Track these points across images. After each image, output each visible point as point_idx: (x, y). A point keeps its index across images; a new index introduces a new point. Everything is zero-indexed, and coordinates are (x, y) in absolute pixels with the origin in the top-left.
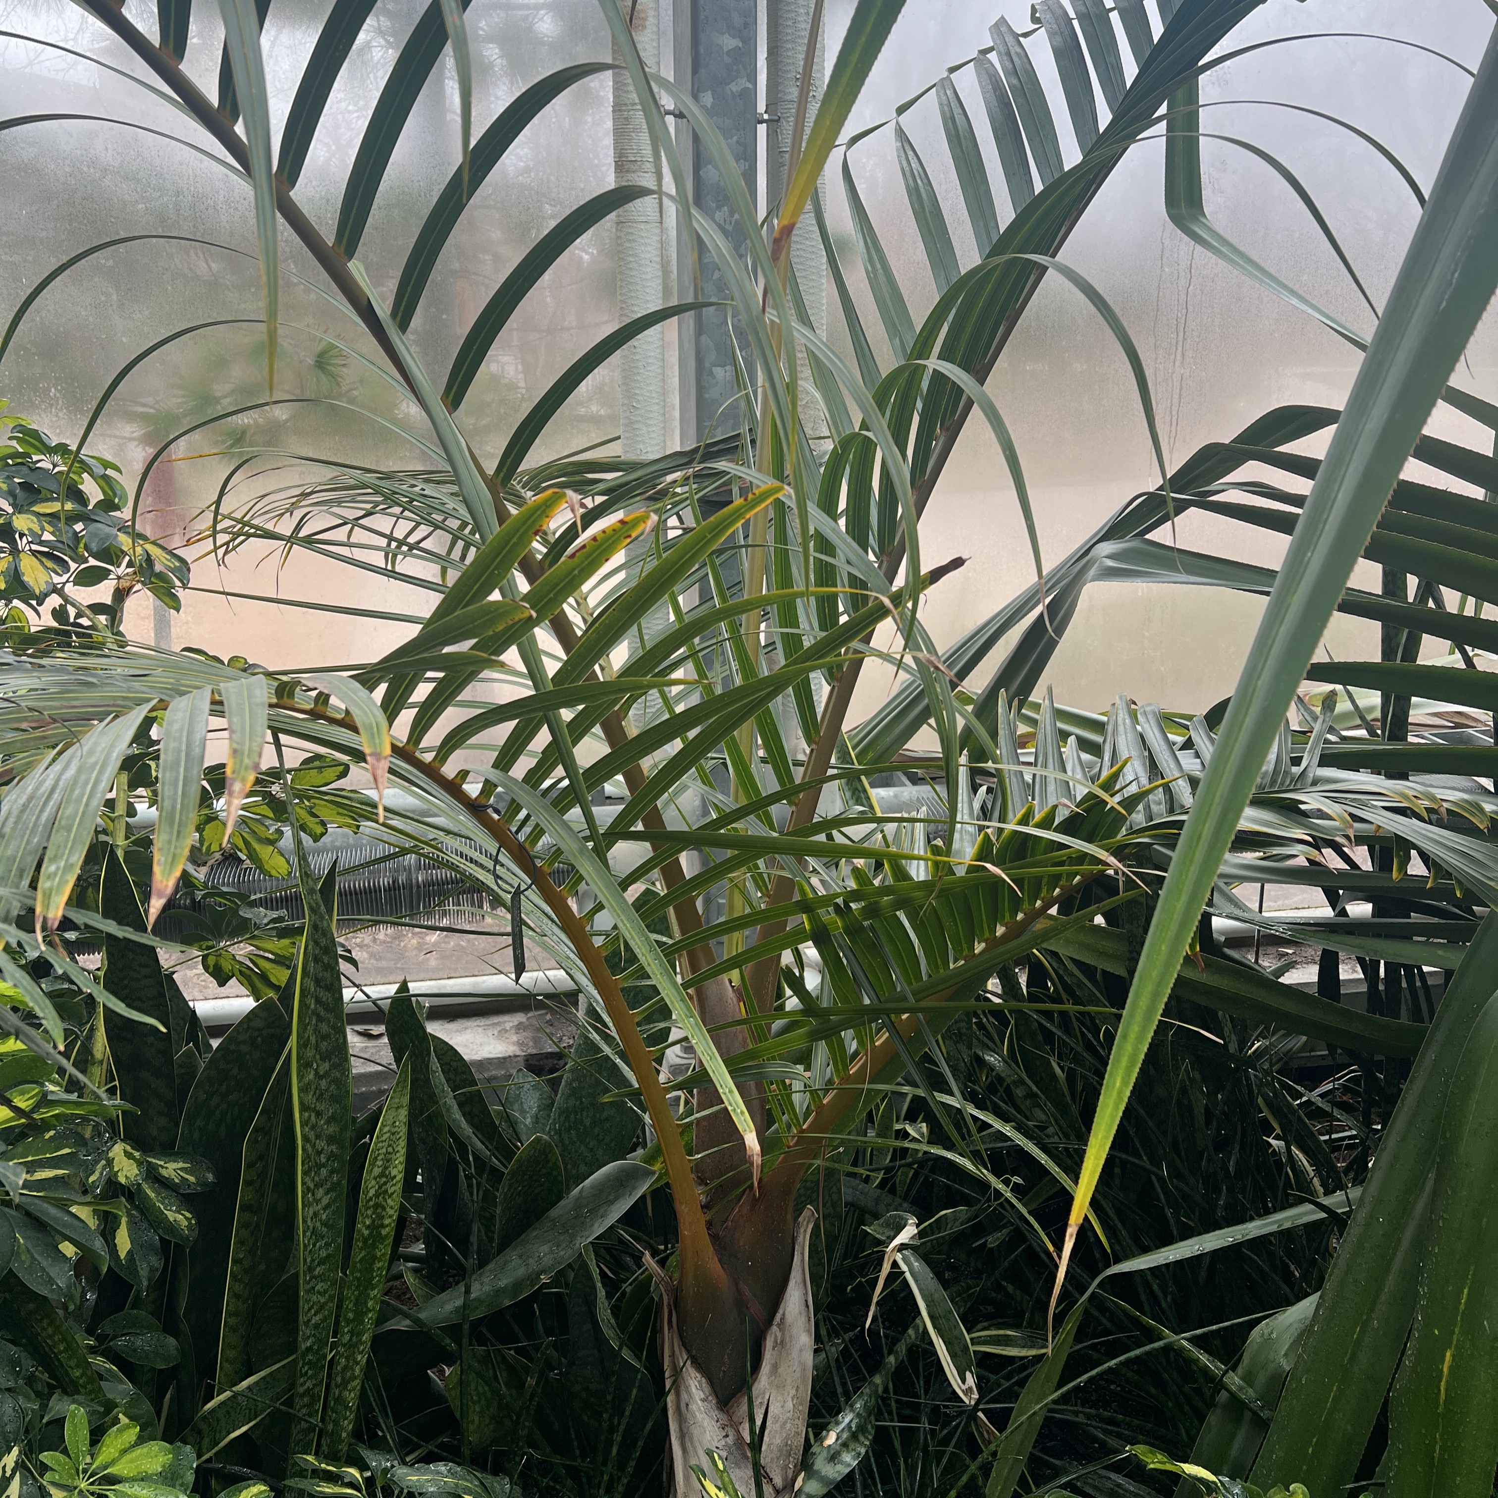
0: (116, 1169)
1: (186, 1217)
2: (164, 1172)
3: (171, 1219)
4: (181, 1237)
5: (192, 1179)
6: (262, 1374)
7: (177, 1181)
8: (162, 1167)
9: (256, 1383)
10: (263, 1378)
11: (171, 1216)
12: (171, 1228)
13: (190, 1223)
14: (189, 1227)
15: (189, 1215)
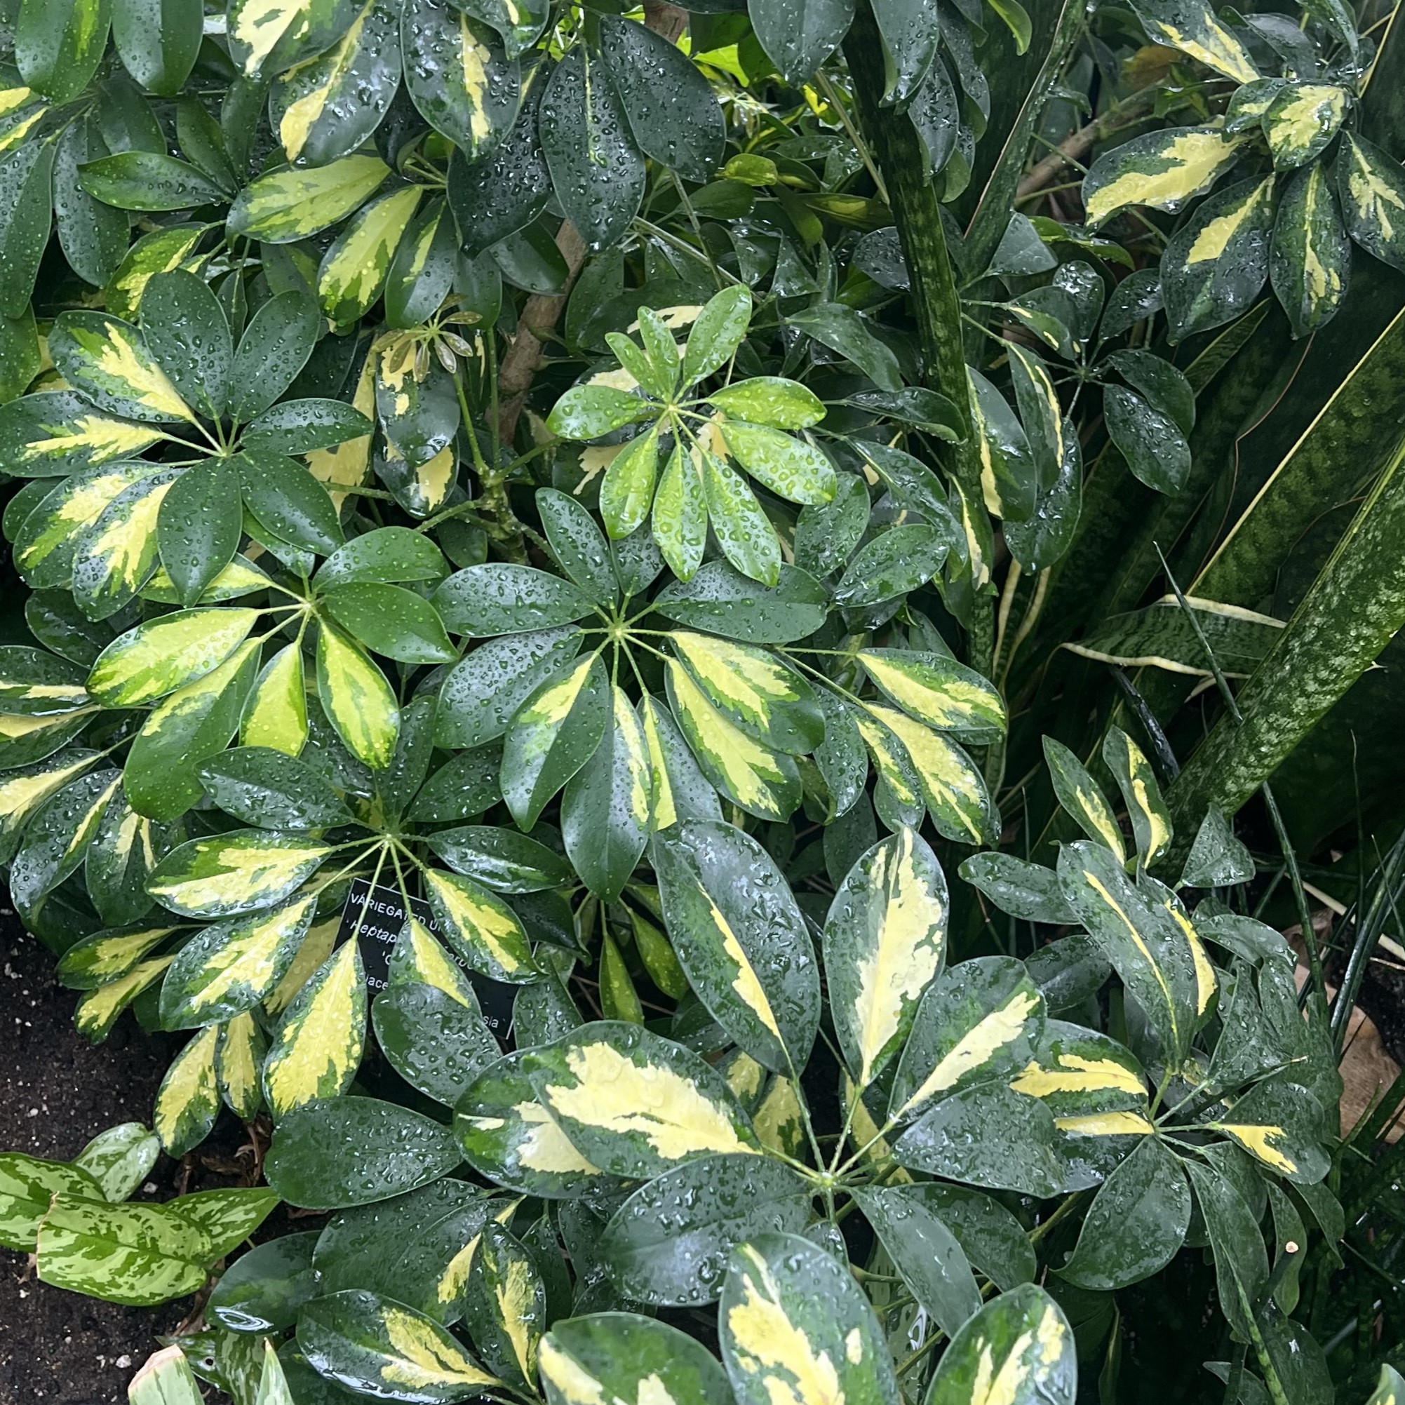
0: (1284, 115)
1: (1328, 283)
2: (1355, 184)
3: (1307, 268)
4: (1297, 307)
5: (1388, 231)
6: (1257, 617)
7: (1362, 213)
8: (1362, 176)
9: (1240, 622)
10: (1252, 624)
11: (1311, 261)
12: (1297, 281)
13: (1328, 298)
14: (1323, 303)
15: (1336, 283)
